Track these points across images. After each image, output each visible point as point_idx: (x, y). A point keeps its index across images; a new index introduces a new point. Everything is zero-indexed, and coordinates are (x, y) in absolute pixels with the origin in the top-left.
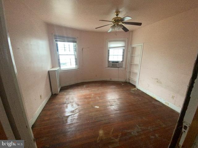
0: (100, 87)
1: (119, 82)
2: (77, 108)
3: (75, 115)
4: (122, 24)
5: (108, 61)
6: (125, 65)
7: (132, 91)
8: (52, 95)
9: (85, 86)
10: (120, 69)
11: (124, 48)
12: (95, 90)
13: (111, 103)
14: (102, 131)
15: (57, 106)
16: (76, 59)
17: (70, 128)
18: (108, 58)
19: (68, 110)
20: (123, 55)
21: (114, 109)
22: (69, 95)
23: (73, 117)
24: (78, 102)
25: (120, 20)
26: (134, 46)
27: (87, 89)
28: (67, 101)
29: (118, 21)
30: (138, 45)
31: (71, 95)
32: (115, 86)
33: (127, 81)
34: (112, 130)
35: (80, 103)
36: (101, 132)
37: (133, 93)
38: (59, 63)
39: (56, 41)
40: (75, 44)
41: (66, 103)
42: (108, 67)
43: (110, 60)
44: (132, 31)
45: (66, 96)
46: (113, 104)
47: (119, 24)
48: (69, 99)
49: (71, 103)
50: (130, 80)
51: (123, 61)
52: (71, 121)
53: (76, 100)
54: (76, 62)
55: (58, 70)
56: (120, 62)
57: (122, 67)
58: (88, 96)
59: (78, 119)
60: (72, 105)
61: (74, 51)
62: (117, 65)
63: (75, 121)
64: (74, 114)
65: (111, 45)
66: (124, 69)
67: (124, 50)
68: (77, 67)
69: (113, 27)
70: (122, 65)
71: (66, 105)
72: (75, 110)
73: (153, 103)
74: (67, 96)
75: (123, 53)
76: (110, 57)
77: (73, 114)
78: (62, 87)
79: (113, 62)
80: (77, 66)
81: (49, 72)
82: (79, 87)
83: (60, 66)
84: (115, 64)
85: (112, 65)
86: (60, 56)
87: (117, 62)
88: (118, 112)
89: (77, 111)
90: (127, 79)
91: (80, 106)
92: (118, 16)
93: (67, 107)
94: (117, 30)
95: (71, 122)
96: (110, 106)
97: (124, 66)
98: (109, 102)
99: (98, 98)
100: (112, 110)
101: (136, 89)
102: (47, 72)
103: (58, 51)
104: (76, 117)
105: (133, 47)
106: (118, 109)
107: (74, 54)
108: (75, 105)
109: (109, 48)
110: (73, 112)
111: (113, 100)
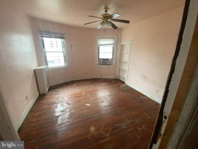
0: (91, 85)
1: (109, 79)
2: (68, 107)
3: (65, 115)
4: (111, 21)
5: (99, 58)
6: (114, 62)
7: (121, 88)
8: (40, 95)
9: (75, 85)
10: (110, 66)
11: (113, 45)
12: (86, 88)
13: (102, 100)
14: (94, 127)
15: (45, 106)
16: (64, 56)
17: (60, 128)
18: (99, 56)
19: (58, 110)
20: (113, 53)
21: (105, 105)
22: (59, 94)
23: (64, 116)
24: (68, 101)
25: (108, 17)
26: (123, 43)
27: (78, 87)
28: (56, 101)
29: (107, 18)
30: (126, 42)
31: (61, 94)
32: (105, 84)
33: (117, 78)
34: (103, 126)
35: (70, 102)
36: (92, 129)
37: (123, 89)
38: (46, 61)
39: (42, 36)
40: (63, 40)
41: (56, 103)
42: (99, 64)
43: (100, 57)
44: (121, 29)
45: (55, 96)
46: (104, 101)
47: (108, 21)
48: (58, 98)
49: (61, 102)
50: (120, 77)
51: (113, 59)
52: (61, 120)
53: (66, 99)
54: (64, 59)
55: (45, 68)
56: (110, 60)
57: (112, 64)
58: (78, 95)
59: (68, 118)
60: (62, 105)
61: (62, 47)
62: (107, 63)
63: (66, 120)
64: (65, 113)
65: (101, 42)
66: (114, 66)
67: (113, 47)
68: (66, 65)
69: (103, 23)
70: (112, 63)
71: (55, 105)
72: (66, 109)
73: (140, 97)
74: (57, 96)
75: (113, 50)
76: (100, 54)
77: (63, 113)
78: (50, 87)
79: (103, 59)
80: (66, 63)
81: (35, 71)
82: (70, 86)
83: (47, 64)
84: (105, 62)
85: (102, 63)
86: (46, 53)
87: (107, 60)
88: (109, 108)
89: (68, 110)
90: (117, 76)
91: (70, 105)
92: (107, 13)
93: (56, 107)
94: (107, 27)
95: (61, 122)
96: (101, 102)
97: (114, 64)
98: (100, 99)
99: (89, 96)
100: (103, 106)
101: (125, 85)
102: (33, 71)
103: (44, 48)
104: (67, 116)
105: (122, 45)
106: (108, 105)
107: (62, 51)
108: (65, 104)
109: (99, 45)
110: (63, 111)
111: (104, 96)
